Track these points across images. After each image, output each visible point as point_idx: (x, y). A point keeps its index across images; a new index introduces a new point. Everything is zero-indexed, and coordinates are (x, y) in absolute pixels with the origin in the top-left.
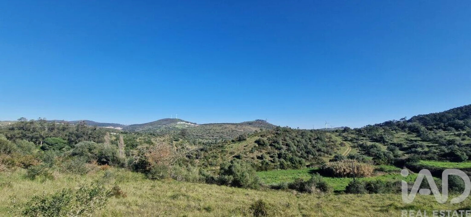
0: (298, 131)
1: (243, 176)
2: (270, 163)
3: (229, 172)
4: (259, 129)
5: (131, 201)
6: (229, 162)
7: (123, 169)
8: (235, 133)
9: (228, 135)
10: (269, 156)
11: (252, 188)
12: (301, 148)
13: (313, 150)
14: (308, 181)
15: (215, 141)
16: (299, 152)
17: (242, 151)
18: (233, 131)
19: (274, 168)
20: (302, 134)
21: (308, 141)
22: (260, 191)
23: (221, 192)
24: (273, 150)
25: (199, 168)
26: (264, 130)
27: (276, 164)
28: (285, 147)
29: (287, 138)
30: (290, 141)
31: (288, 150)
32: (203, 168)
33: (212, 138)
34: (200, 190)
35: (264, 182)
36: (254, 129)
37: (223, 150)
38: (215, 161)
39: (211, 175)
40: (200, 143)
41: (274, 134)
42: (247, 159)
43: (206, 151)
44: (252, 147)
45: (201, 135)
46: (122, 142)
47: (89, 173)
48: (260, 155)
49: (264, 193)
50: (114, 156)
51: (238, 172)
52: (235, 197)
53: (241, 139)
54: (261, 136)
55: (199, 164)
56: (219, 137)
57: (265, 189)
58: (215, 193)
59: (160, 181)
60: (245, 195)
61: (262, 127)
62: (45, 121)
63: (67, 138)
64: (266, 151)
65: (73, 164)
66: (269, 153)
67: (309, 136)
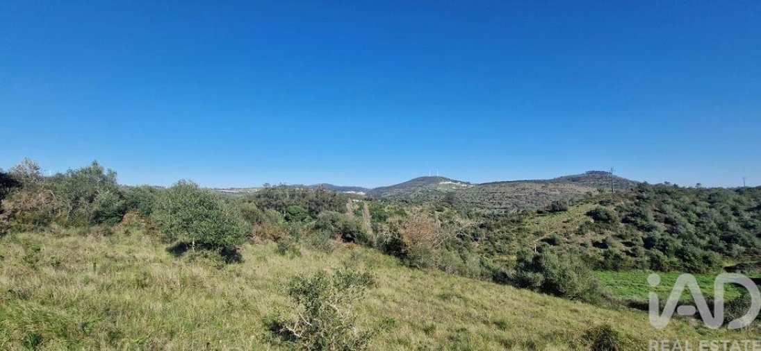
0: (699, 192)
1: (564, 276)
2: (624, 256)
3: (536, 266)
4: (596, 189)
5: (386, 294)
6: (534, 250)
7: (372, 249)
8: (543, 197)
9: (529, 202)
10: (623, 243)
11: (584, 301)
12: (708, 229)
13: (745, 234)
14: (730, 302)
15: (505, 212)
16: (703, 238)
17: (558, 230)
18: (538, 194)
19: (635, 267)
20: (710, 198)
21: (730, 213)
22: (604, 308)
23: (521, 299)
24: (631, 231)
25: (479, 256)
26: (607, 191)
27: (639, 259)
28: (662, 227)
29: (669, 208)
30: (676, 214)
31: (671, 232)
32: (486, 256)
33: (499, 206)
34: (485, 291)
35: (611, 291)
36: (583, 190)
37: (520, 227)
38: (506, 245)
39: (503, 269)
40: (478, 214)
41: (631, 199)
42: (571, 246)
43: (489, 229)
44: (581, 223)
45: (479, 201)
46: (367, 212)
47: (335, 252)
48: (599, 238)
49: (614, 313)
50: (359, 232)
51: (554, 267)
52: (551, 313)
53: (555, 209)
54: (601, 203)
55: (479, 250)
56: (511, 205)
57: (615, 305)
58: (510, 299)
59: (421, 270)
60: (571, 311)
61: (601, 185)
62: (285, 187)
63: (308, 206)
64: (614, 233)
65: (318, 240)
66: (620, 237)
67: (731, 203)
